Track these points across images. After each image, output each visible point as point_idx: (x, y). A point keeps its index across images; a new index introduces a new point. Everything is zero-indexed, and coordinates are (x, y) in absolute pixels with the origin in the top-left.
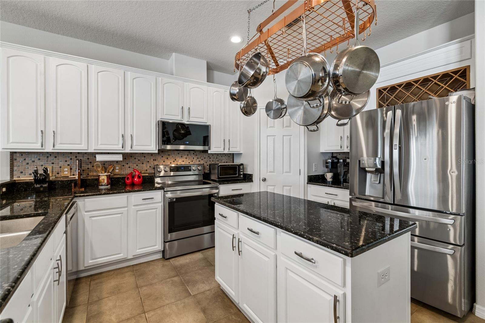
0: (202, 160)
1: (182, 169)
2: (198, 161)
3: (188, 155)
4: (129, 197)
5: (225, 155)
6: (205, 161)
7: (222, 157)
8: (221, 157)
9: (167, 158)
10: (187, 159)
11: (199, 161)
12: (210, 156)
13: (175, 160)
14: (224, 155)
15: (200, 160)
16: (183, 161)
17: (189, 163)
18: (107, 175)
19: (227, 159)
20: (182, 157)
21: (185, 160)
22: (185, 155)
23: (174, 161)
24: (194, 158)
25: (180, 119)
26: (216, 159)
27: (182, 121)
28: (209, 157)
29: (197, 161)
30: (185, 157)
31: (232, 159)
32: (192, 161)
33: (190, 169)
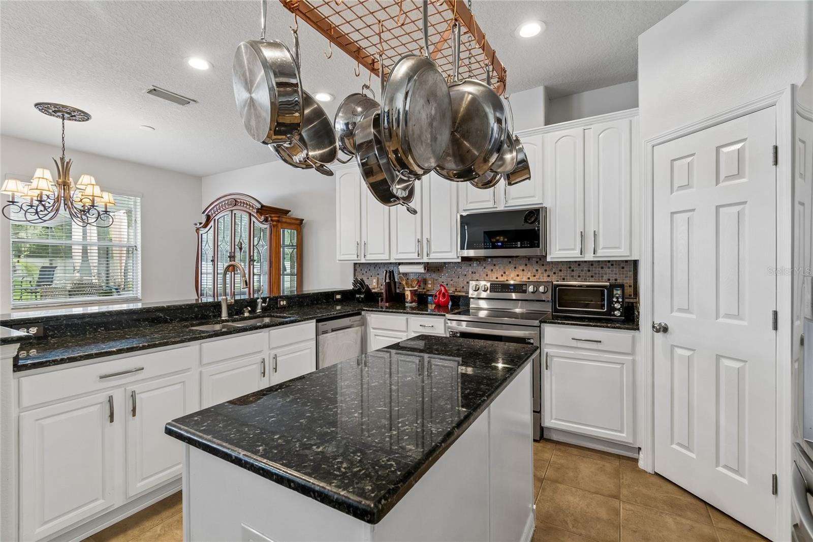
0: (555, 273)
1: (511, 289)
2: (545, 275)
3: (526, 265)
4: (409, 320)
5: (612, 265)
6: (561, 276)
7: (602, 268)
8: (600, 269)
9: (492, 270)
10: (525, 273)
11: (549, 276)
12: (572, 267)
13: (505, 273)
14: (609, 265)
15: (551, 274)
16: (518, 276)
17: (529, 278)
18: (410, 291)
19: (616, 274)
20: (515, 268)
21: (521, 273)
22: (520, 265)
23: (502, 276)
24: (537, 270)
25: (492, 206)
26: (585, 273)
27: (496, 208)
28: (570, 268)
29: (543, 276)
30: (521, 268)
31: (631, 273)
32: (534, 276)
33: (524, 289)
